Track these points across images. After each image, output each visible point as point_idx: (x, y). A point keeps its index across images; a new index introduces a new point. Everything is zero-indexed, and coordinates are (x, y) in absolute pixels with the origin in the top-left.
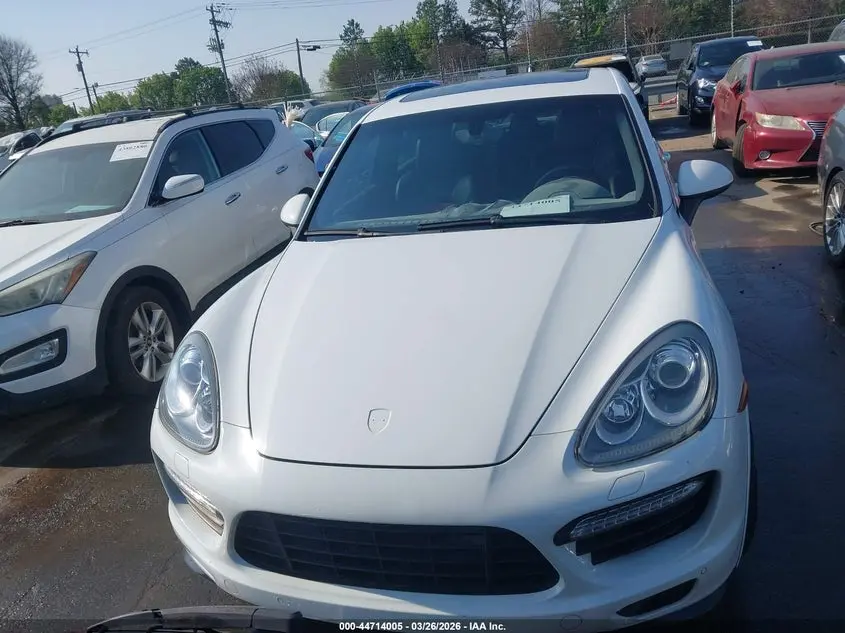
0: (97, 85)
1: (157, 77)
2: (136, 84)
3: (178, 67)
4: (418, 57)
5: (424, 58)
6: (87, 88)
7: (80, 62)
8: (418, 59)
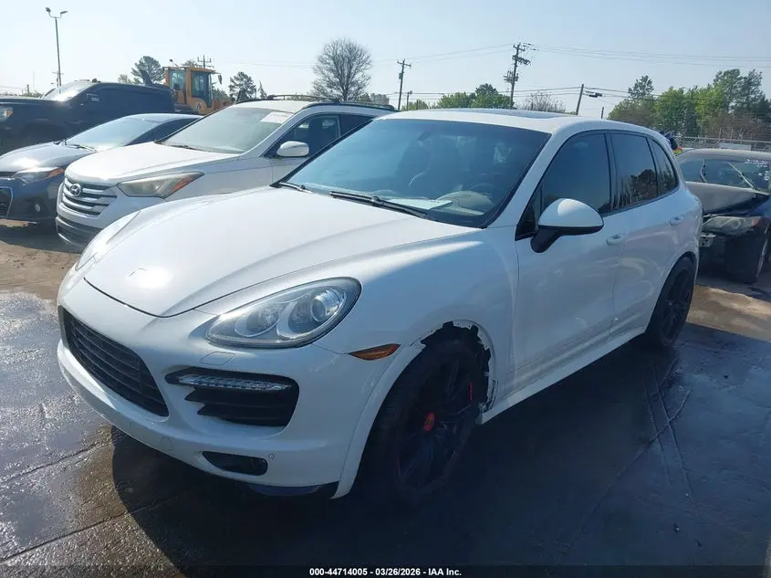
0: (411, 93)
1: (458, 95)
2: (441, 97)
3: (478, 90)
4: (700, 123)
5: (706, 124)
6: (401, 93)
7: (403, 72)
8: (698, 124)
